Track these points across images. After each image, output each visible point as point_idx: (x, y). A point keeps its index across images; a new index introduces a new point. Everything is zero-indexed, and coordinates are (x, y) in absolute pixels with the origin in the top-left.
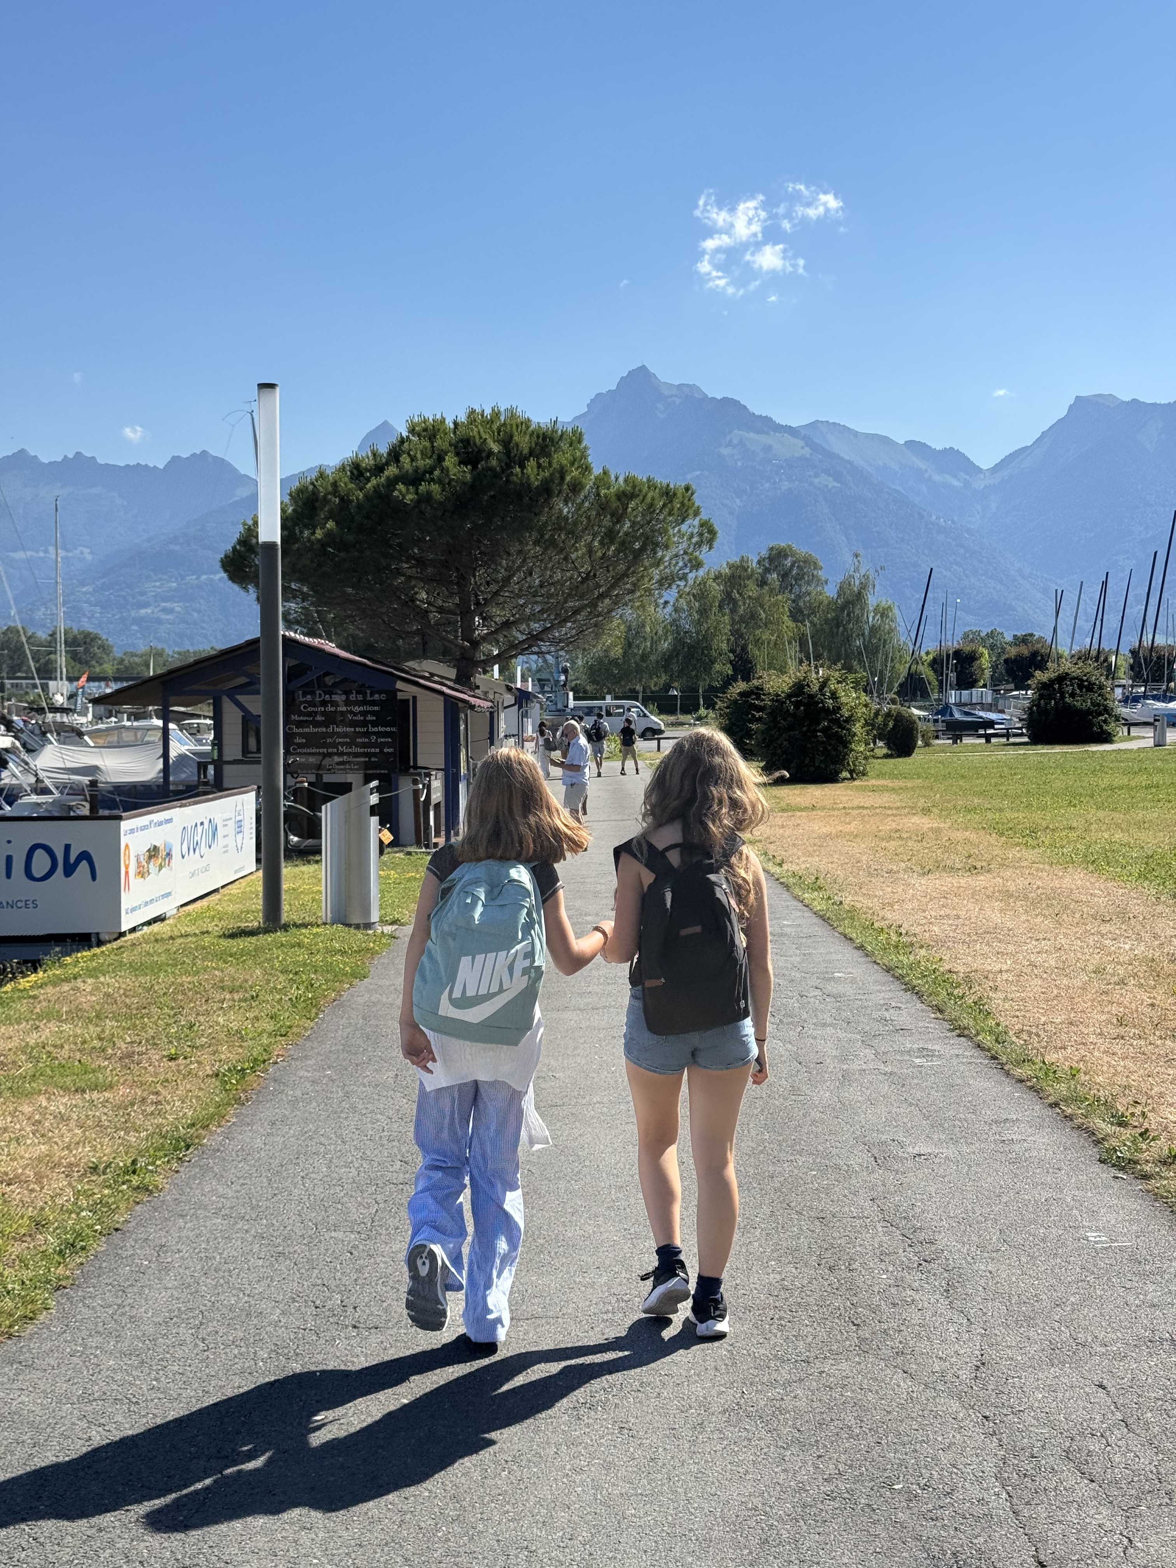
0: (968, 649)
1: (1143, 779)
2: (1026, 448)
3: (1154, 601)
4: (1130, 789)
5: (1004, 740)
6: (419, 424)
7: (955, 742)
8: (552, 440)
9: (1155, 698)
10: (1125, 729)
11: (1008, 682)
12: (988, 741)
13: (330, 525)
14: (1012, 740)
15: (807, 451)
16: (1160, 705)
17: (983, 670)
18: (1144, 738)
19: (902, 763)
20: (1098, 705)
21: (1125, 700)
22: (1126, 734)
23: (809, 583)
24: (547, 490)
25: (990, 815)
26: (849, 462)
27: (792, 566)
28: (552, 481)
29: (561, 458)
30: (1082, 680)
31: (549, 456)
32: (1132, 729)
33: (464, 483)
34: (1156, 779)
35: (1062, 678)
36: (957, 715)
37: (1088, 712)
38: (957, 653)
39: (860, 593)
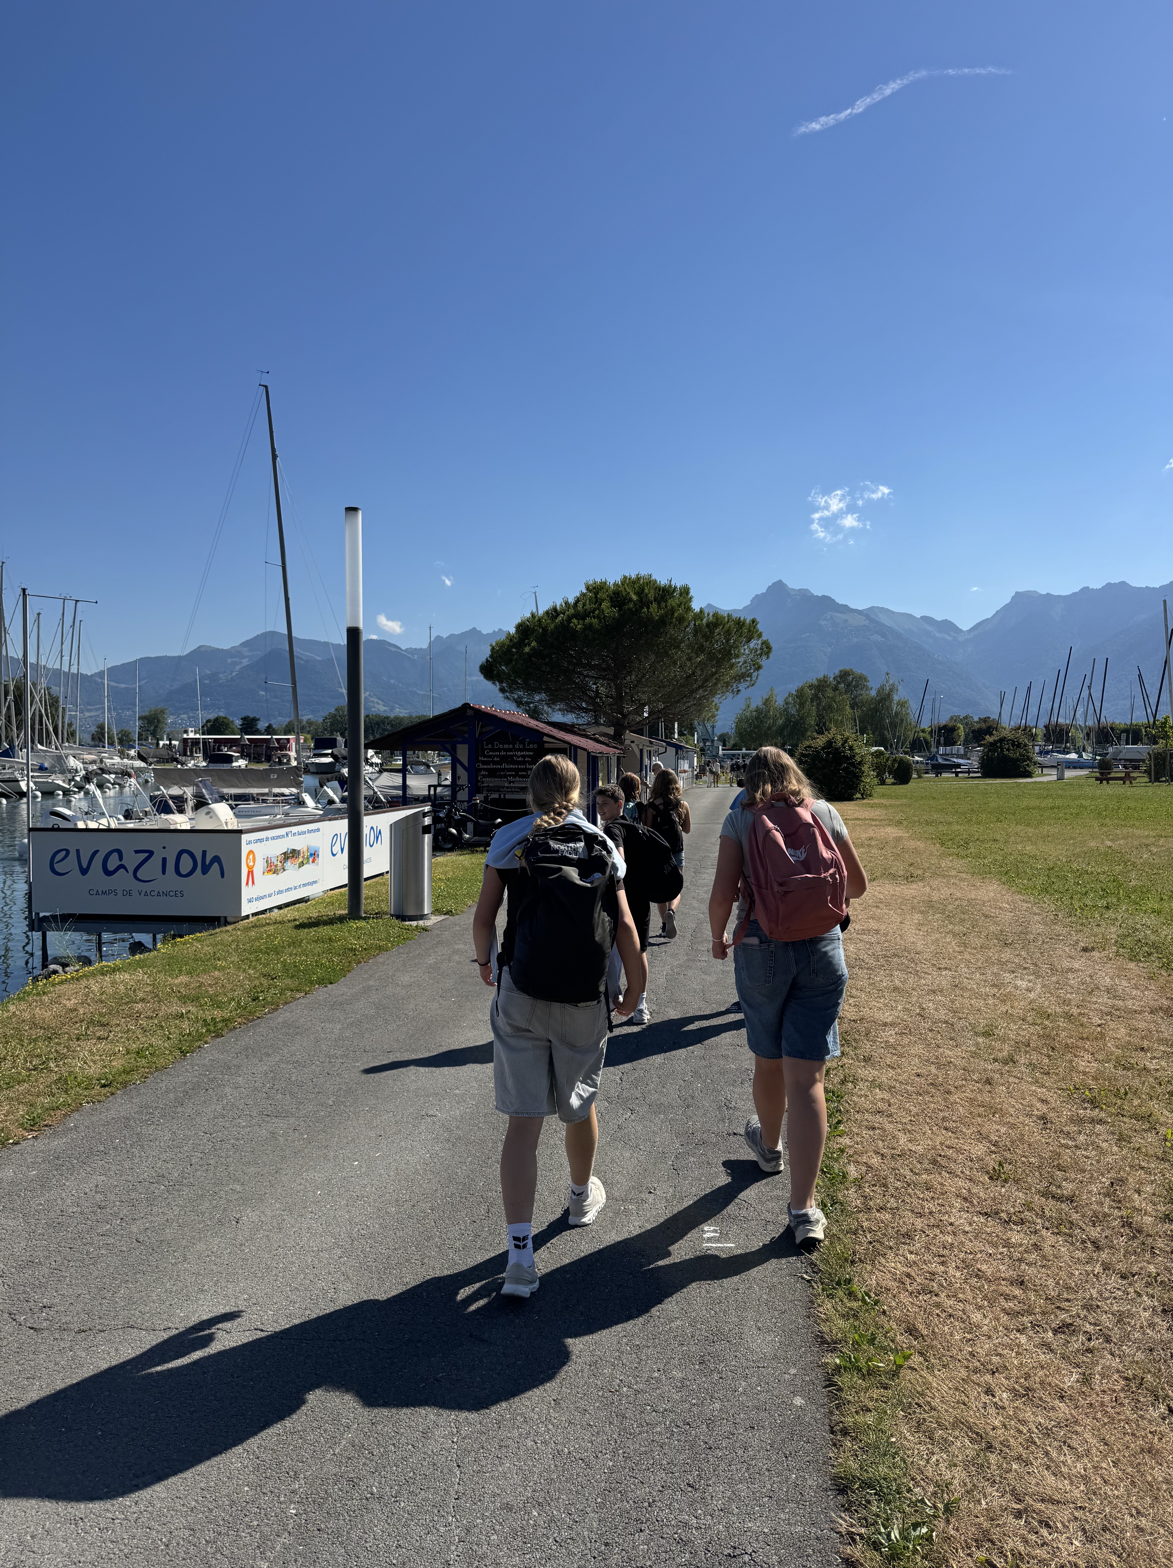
0: (951, 725)
1: (1049, 802)
2: (988, 619)
3: (1057, 701)
4: (1039, 808)
5: (966, 775)
6: (591, 585)
7: (937, 776)
8: (668, 592)
9: (1058, 752)
10: (1040, 770)
11: (975, 743)
12: (957, 776)
13: (534, 644)
14: (971, 775)
15: (867, 622)
16: (1061, 756)
17: (960, 736)
18: (1051, 775)
19: (901, 789)
20: (1024, 756)
21: (1040, 753)
22: (1040, 772)
23: (862, 689)
24: (663, 622)
25: (941, 828)
26: (889, 627)
27: (853, 680)
28: (666, 616)
29: (673, 603)
30: (1014, 742)
31: (666, 601)
32: (1044, 769)
33: (614, 619)
34: (1058, 802)
35: (1002, 740)
36: (940, 760)
37: (1017, 760)
38: (945, 727)
39: (889, 694)
